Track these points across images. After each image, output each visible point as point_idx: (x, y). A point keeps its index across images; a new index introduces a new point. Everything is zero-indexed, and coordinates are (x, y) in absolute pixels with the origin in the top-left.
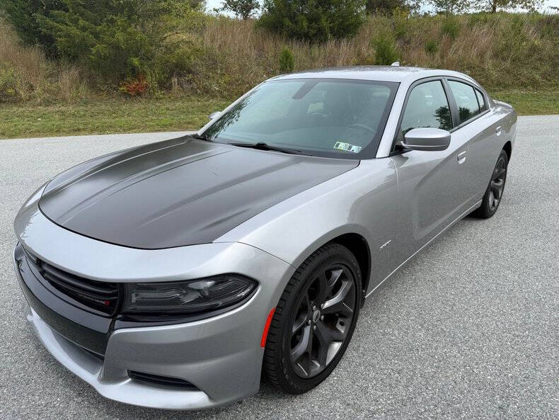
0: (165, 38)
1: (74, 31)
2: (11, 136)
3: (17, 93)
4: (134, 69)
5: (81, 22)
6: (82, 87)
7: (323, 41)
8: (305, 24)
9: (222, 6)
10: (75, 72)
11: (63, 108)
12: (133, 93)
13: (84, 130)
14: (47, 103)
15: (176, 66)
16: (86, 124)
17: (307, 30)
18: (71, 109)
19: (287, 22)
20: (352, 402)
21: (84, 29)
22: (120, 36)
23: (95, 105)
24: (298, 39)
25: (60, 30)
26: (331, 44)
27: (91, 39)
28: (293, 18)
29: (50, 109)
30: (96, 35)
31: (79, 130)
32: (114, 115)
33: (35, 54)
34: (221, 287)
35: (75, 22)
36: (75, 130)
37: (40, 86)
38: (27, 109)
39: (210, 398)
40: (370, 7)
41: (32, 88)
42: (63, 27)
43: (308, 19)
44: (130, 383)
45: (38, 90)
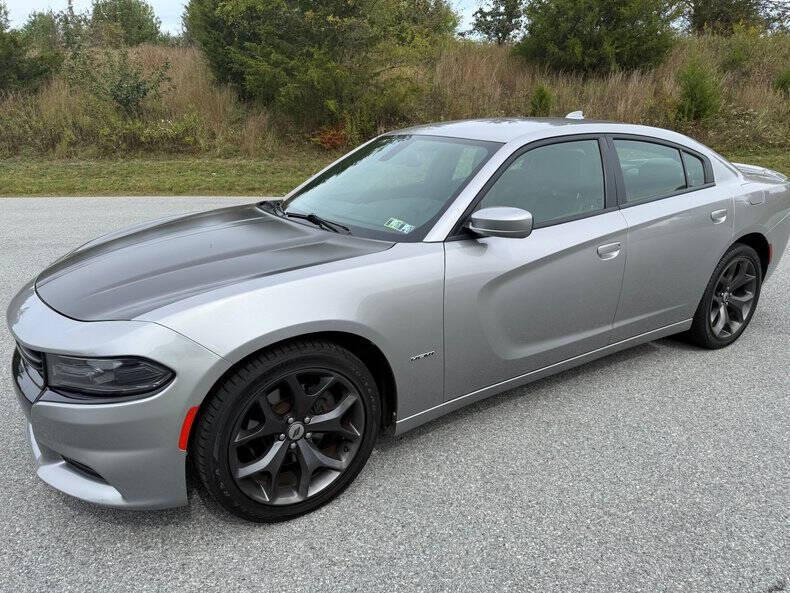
0: (379, 74)
1: (264, 67)
2: (179, 193)
3: (196, 142)
4: (331, 114)
5: (274, 56)
6: (270, 137)
7: (604, 75)
8: (578, 50)
9: (471, 28)
10: (264, 118)
11: (243, 162)
12: (327, 146)
13: (259, 189)
14: (227, 155)
15: (386, 111)
16: (264, 182)
17: (580, 58)
18: (252, 163)
19: (552, 48)
20: (318, 547)
21: (276, 64)
22: (314, 74)
23: (282, 159)
24: (565, 72)
25: (250, 67)
26: (616, 79)
27: (284, 77)
28: (561, 43)
29: (229, 162)
30: (289, 72)
31: (253, 189)
32: (299, 173)
33: (226, 96)
34: (126, 370)
35: (267, 56)
36: (250, 190)
37: (223, 133)
38: (204, 161)
39: (124, 497)
40: (698, 22)
41: (213, 136)
42: (252, 62)
43: (583, 43)
44: (61, 466)
45: (220, 138)
